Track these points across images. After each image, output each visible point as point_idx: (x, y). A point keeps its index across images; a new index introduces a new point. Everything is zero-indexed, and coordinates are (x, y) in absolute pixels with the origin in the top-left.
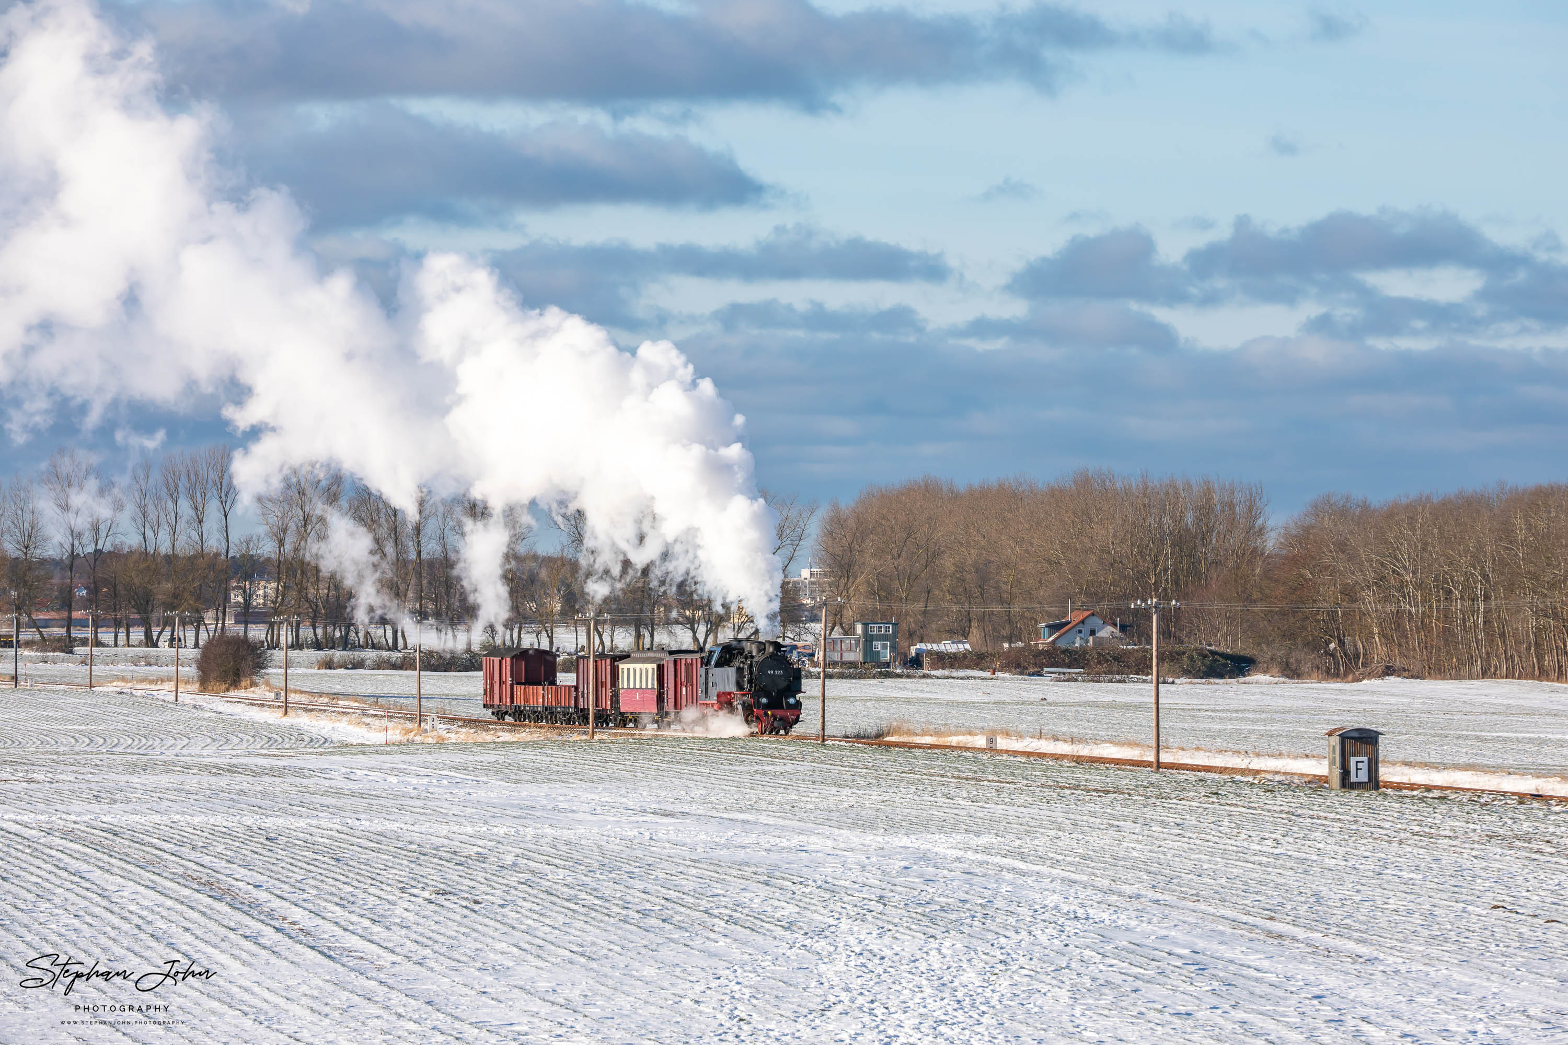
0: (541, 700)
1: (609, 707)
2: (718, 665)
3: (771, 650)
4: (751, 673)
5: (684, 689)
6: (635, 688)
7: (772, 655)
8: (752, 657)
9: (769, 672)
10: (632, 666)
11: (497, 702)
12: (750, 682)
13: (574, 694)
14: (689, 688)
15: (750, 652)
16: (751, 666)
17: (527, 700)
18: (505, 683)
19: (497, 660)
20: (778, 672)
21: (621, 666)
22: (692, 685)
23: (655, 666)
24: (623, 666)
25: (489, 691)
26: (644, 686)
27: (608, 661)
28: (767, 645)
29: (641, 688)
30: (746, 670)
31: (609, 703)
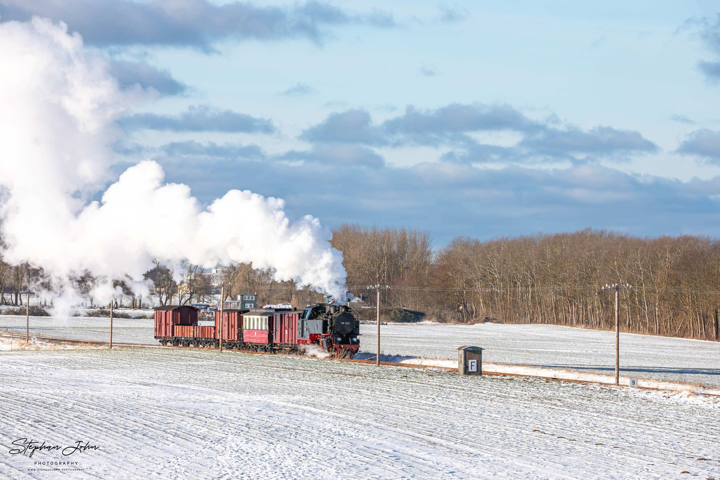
0: (192, 334)
1: (236, 339)
2: (310, 318)
3: (343, 310)
4: (332, 323)
5: (286, 331)
6: (253, 329)
7: (344, 314)
8: (331, 314)
9: (342, 323)
10: (251, 317)
11: (163, 335)
12: (331, 328)
13: (213, 331)
14: (290, 331)
15: (330, 311)
16: (331, 320)
17: (183, 334)
18: (169, 324)
19: (163, 312)
20: (347, 323)
21: (244, 317)
22: (292, 329)
23: (267, 317)
24: (246, 317)
25: (158, 329)
26: (260, 328)
27: (236, 313)
28: (341, 308)
29: (258, 329)
30: (328, 322)
31: (236, 337)
